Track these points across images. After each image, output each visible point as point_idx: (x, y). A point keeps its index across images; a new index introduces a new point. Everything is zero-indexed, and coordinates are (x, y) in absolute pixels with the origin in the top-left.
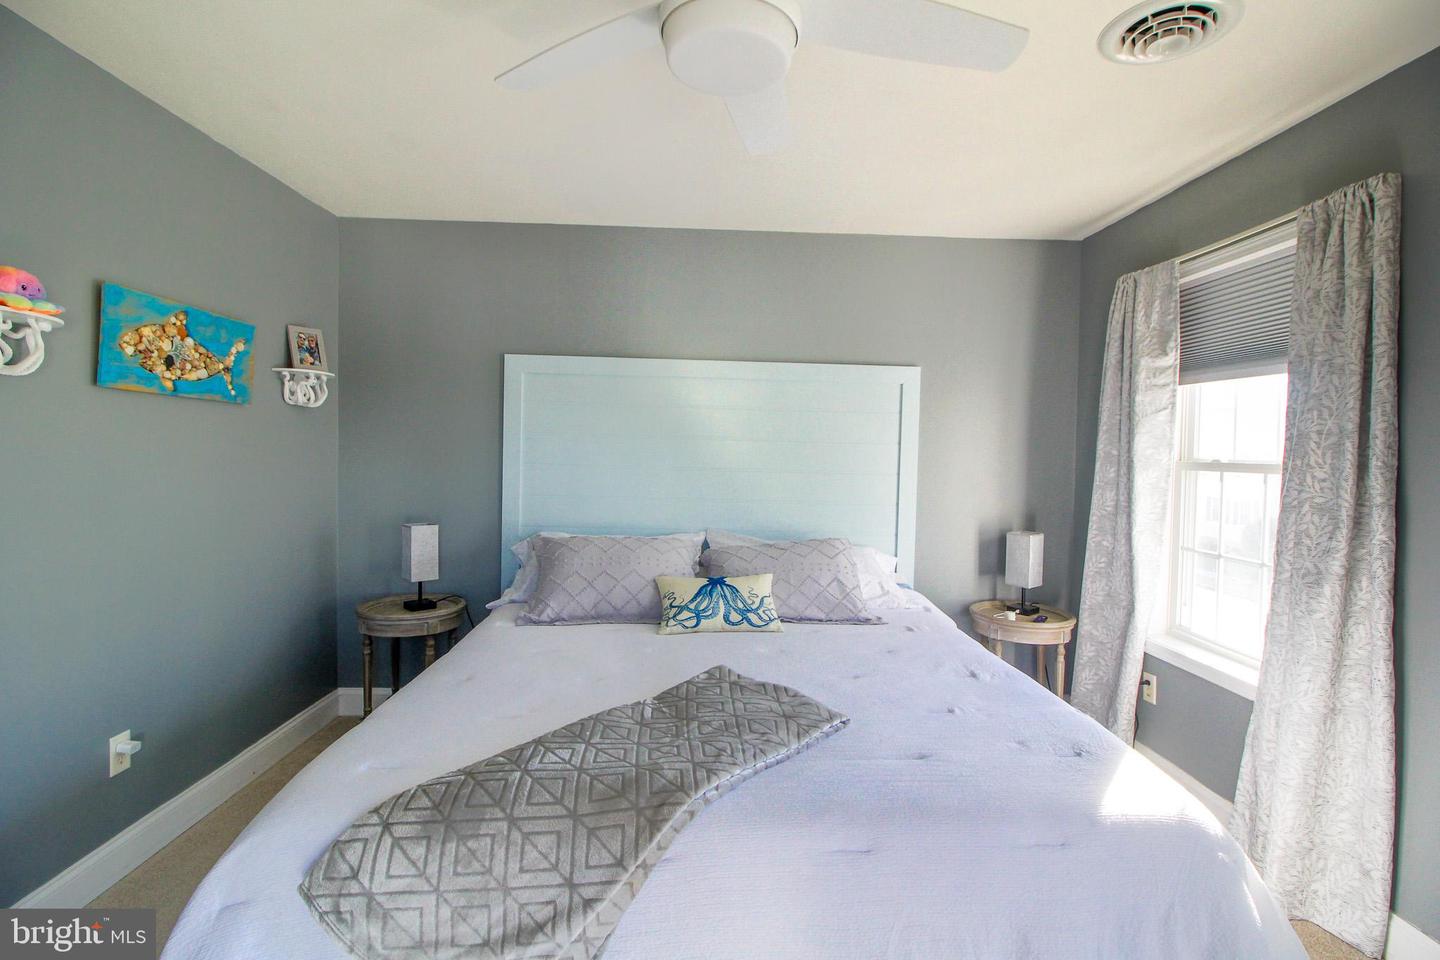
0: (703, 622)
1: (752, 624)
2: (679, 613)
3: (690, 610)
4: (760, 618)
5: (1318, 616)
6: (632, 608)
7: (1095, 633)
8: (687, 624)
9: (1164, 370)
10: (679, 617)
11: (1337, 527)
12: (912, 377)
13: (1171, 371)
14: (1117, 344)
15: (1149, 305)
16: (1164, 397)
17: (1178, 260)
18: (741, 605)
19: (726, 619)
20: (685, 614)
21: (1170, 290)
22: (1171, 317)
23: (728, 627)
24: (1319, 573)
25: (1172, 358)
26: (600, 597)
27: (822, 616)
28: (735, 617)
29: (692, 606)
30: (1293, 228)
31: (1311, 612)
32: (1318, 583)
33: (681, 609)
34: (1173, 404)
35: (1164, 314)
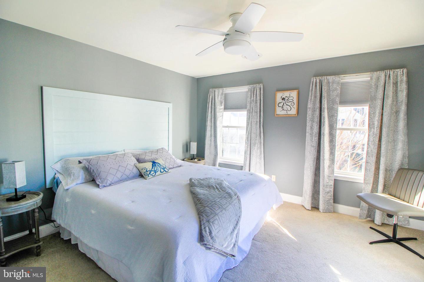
0: (156, 173)
1: (166, 171)
2: (151, 172)
3: (153, 171)
4: (167, 169)
5: (255, 149)
6: (132, 175)
7: (208, 161)
8: (153, 175)
9: (221, 109)
10: (151, 173)
11: (257, 136)
12: (170, 105)
13: (222, 109)
14: (211, 103)
15: (218, 96)
16: (221, 114)
17: (225, 88)
18: (163, 167)
19: (161, 172)
20: (152, 172)
21: (222, 94)
22: (223, 99)
23: (161, 173)
24: (255, 143)
25: (223, 107)
26: (122, 174)
27: (172, 167)
28: (162, 170)
29: (153, 170)
30: (247, 88)
31: (254, 149)
32: (255, 145)
33: (151, 171)
34: (223, 115)
35: (221, 98)
